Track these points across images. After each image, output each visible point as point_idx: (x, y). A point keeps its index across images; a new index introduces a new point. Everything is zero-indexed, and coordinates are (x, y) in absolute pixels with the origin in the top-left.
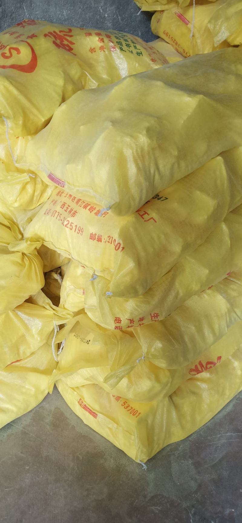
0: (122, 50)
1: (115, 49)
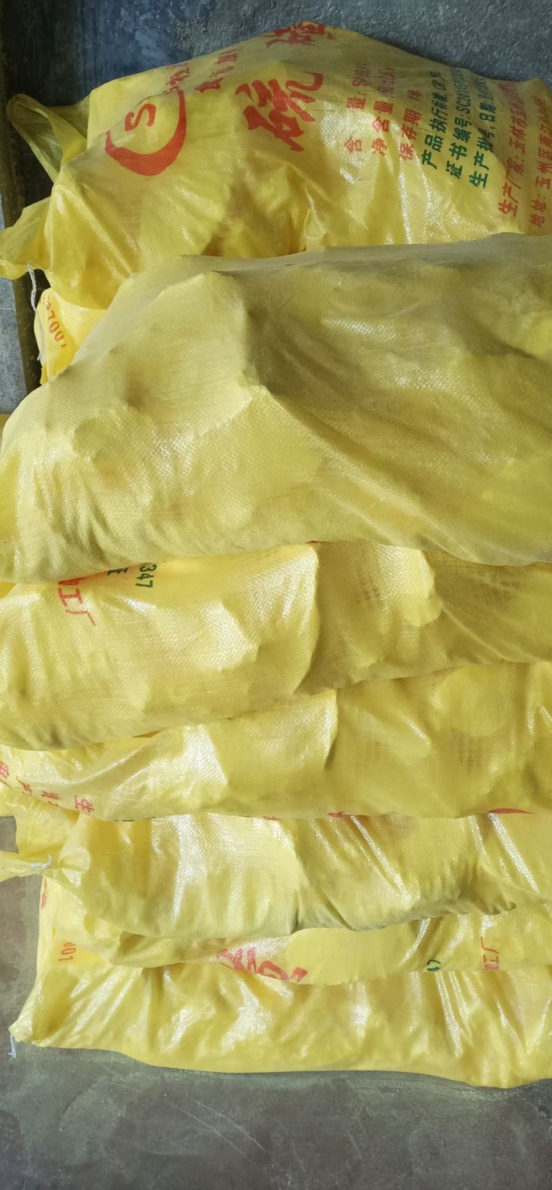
0: (426, 162)
1: (409, 156)
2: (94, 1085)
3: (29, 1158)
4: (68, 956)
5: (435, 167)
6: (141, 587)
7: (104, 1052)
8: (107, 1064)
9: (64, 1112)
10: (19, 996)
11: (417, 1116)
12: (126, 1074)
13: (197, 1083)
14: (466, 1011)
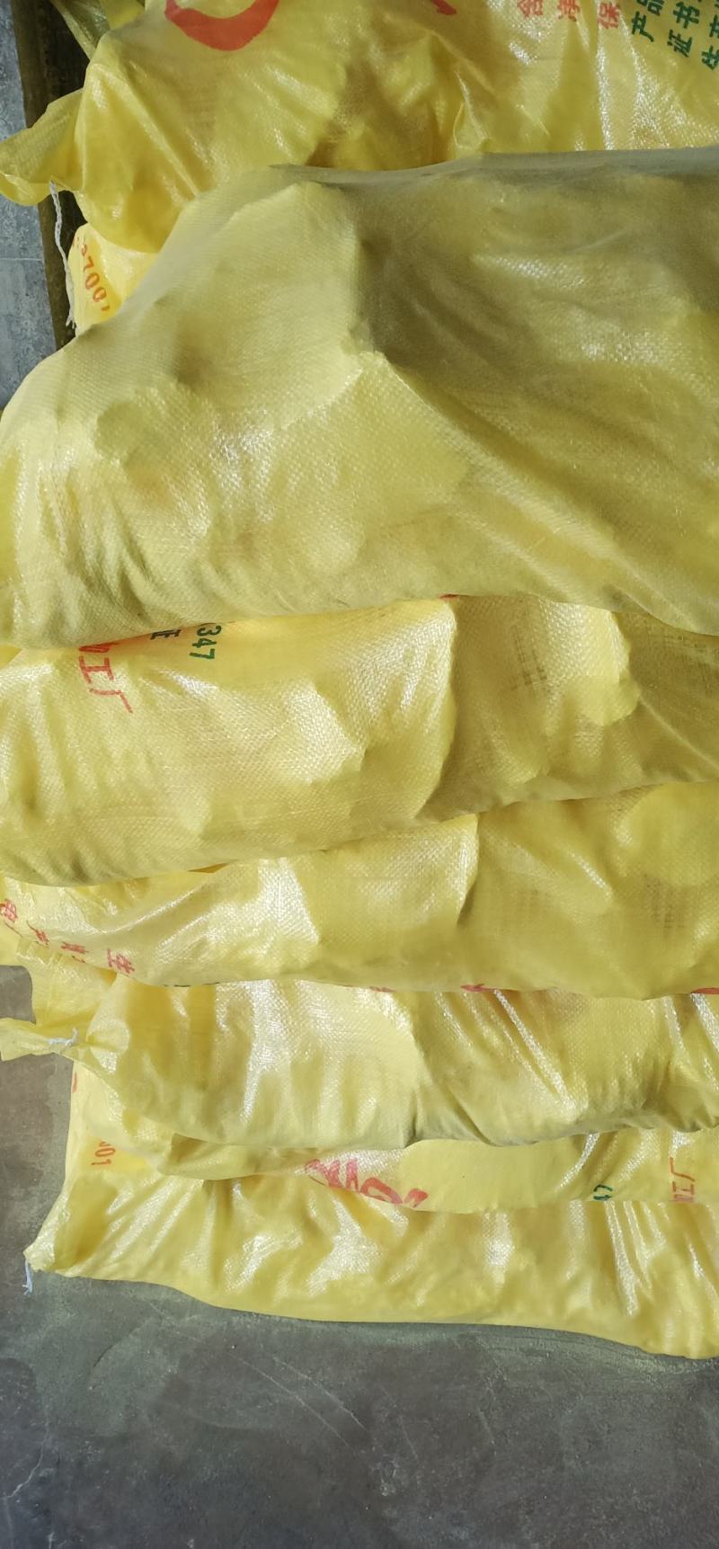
0: (638, 31)
1: (612, 21)
2: (137, 1330)
3: (47, 1424)
4: (104, 1159)
5: (652, 40)
6: (197, 658)
7: (151, 1285)
8: (155, 1302)
9: (95, 1365)
10: (41, 1206)
11: (573, 1390)
12: (180, 1315)
13: (275, 1332)
14: (645, 1254)
